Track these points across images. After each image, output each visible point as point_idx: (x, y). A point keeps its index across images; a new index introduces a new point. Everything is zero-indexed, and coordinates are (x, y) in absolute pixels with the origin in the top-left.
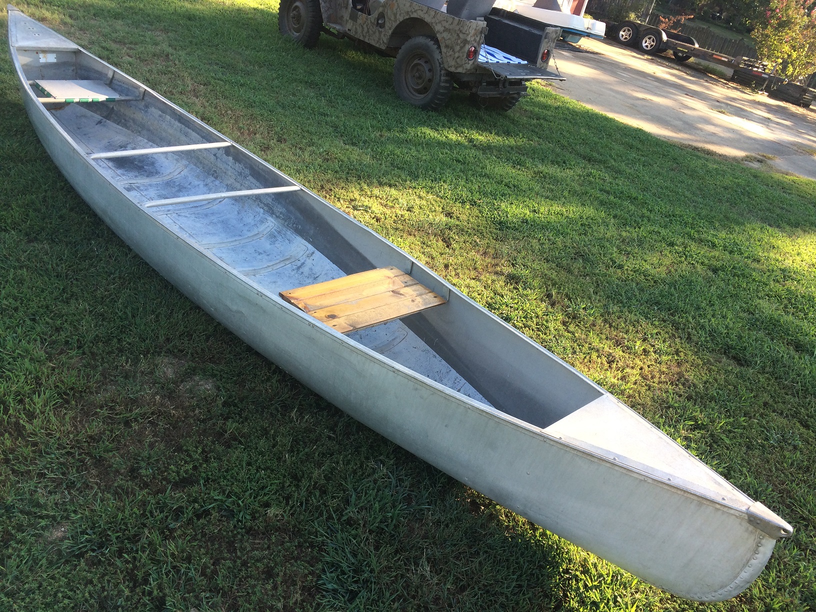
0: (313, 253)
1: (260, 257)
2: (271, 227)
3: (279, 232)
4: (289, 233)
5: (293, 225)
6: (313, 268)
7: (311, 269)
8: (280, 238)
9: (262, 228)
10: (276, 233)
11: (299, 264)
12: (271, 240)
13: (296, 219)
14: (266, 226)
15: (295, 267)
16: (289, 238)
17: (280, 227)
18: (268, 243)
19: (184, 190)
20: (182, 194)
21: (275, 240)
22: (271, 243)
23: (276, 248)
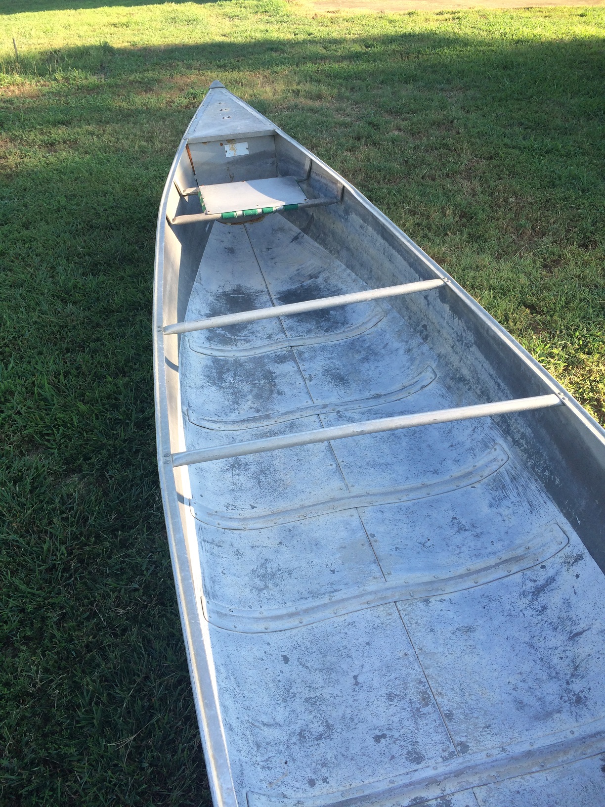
0: (580, 558)
1: (458, 539)
2: (502, 463)
3: (514, 479)
4: (533, 486)
5: (544, 470)
6: (574, 599)
7: (567, 604)
8: (513, 495)
9: (483, 460)
10: (507, 478)
11: (542, 577)
12: (494, 493)
13: (552, 459)
14: (491, 457)
15: (529, 585)
16: (531, 498)
17: (518, 466)
18: (487, 502)
19: (373, 358)
20: (366, 365)
21: (502, 496)
22: (493, 501)
23: (500, 519)
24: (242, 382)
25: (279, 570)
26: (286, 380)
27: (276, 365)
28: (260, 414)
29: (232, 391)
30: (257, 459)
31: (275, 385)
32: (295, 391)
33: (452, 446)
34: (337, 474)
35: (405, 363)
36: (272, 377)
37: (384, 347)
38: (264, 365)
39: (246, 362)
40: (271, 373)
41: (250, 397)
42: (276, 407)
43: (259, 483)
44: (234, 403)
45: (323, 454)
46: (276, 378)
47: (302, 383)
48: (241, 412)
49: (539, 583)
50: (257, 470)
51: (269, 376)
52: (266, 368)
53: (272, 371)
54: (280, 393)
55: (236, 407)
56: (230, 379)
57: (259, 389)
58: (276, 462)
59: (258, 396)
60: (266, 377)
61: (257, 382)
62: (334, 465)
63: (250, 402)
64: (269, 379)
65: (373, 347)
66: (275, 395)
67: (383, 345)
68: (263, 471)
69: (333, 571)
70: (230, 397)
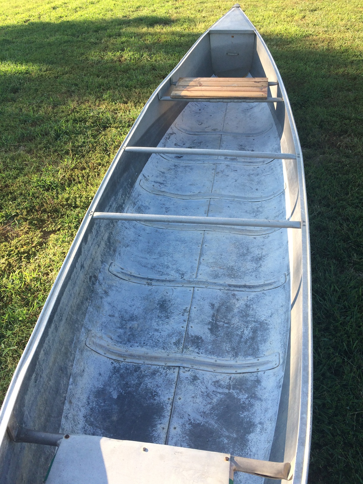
0: (144, 176)
6: (155, 175)
7: (157, 177)
18: (149, 210)
19: (127, 317)
20: (136, 313)
21: (142, 207)
22: (147, 209)
23: (151, 203)
24: (238, 329)
25: (250, 214)
26: (203, 316)
27: (203, 337)
28: (233, 292)
29: (248, 318)
30: (245, 263)
31: (213, 316)
32: (201, 303)
33: (139, 236)
34: (205, 240)
35: (115, 292)
36: (212, 326)
37: (113, 316)
38: (214, 342)
39: (228, 352)
40: (211, 330)
41: (236, 310)
42: (220, 293)
43: (248, 249)
44: (249, 307)
45: (207, 253)
46: (210, 323)
47: (193, 308)
48: (246, 298)
49: (159, 184)
50: (247, 256)
51: (214, 328)
52: (213, 338)
53: (209, 331)
54: (213, 305)
55: (248, 303)
56: (246, 332)
57: (225, 317)
58: (235, 258)
59: (229, 309)
60: (217, 327)
61: (226, 325)
62: (204, 245)
63: (237, 306)
64: (216, 324)
65: (118, 325)
66: (217, 305)
67: (112, 318)
68: (244, 255)
69: (229, 207)
70: (251, 312)
